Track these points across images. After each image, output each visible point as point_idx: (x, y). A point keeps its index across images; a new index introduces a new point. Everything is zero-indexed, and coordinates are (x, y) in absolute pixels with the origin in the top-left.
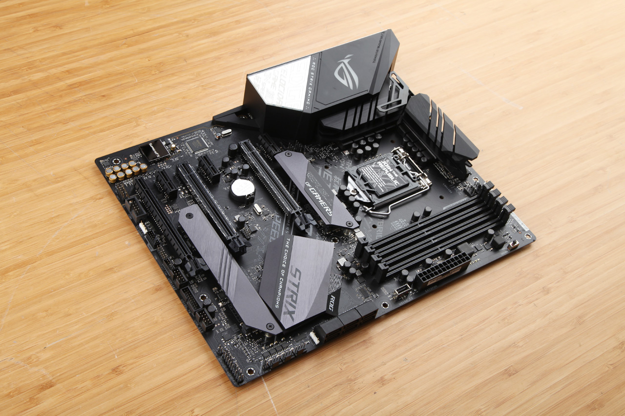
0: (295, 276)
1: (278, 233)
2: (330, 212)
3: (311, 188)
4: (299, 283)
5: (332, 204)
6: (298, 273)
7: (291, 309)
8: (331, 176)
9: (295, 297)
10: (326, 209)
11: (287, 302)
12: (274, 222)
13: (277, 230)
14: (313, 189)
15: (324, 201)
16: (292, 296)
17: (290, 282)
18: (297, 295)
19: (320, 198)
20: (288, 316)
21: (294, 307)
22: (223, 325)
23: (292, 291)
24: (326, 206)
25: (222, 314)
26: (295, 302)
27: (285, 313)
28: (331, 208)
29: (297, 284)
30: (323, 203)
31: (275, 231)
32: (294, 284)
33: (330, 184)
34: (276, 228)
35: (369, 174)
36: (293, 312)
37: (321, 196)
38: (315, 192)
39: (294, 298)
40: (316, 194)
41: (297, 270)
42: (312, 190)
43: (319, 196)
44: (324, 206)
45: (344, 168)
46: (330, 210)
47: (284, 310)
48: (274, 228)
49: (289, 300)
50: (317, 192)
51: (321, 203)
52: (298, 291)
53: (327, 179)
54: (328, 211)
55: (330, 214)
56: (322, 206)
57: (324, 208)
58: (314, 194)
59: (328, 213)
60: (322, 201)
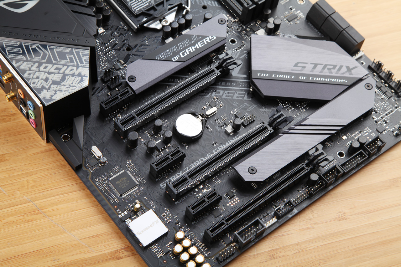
0: (304, 67)
1: (238, 92)
2: (211, 38)
3: (180, 55)
4: (311, 64)
5: (198, 36)
6: (299, 65)
7: (344, 69)
9: (328, 67)
10: (207, 42)
11: (337, 73)
12: (224, 97)
13: (234, 94)
14: (181, 54)
15: (196, 42)
16: (329, 69)
17: (312, 71)
18: (326, 66)
19: (193, 47)
20: (353, 71)
21: (341, 67)
22: (367, 134)
23: (324, 68)
24: (203, 41)
25: (355, 136)
26: (335, 67)
27: (351, 74)
28: (204, 37)
29: (313, 65)
31: (236, 95)
32: (314, 68)
34: (232, 95)
35: (143, 4)
36: (348, 67)
37: (190, 46)
38: (186, 52)
39: (332, 67)
41: (296, 65)
42: (183, 54)
43: (190, 48)
44: (204, 43)
46: (208, 38)
47: (347, 75)
48: (232, 97)
49: (334, 71)
50: (185, 49)
51: (200, 46)
52: (322, 64)
54: (210, 40)
55: (214, 38)
56: (204, 45)
57: (206, 43)
58: (188, 53)
59: (212, 40)
60: (197, 45)
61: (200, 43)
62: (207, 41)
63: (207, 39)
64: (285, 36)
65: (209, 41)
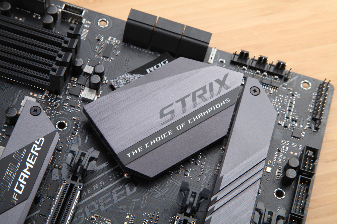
0: (173, 112)
1: (114, 191)
2: (38, 143)
3: (16, 193)
4: (177, 102)
5: (21, 151)
6: (165, 112)
7: (216, 86)
9: (197, 94)
10: (37, 151)
11: (212, 96)
12: (102, 208)
13: (112, 197)
14: (15, 189)
15: (25, 161)
16: (200, 96)
17: (184, 111)
18: (194, 94)
19: (25, 171)
20: (227, 82)
21: (211, 85)
22: (287, 148)
23: (194, 99)
24: (32, 154)
25: (277, 160)
26: (204, 89)
27: (228, 88)
28: (29, 147)
29: (180, 103)
30: (31, 161)
31: (115, 196)
32: (184, 105)
34: (110, 199)
36: (218, 81)
37: (21, 170)
38: (20, 183)
39: (201, 92)
40: (22, 181)
41: (162, 115)
42: (19, 188)
43: (22, 174)
44: (35, 156)
46: (34, 145)
47: (224, 92)
48: (112, 201)
49: (207, 95)
51: (33, 163)
52: (189, 95)
54: (39, 146)
55: (42, 140)
56: (36, 158)
57: (37, 154)
58: (25, 183)
59: (41, 145)
60: (28, 165)
61: (30, 159)
62: (35, 150)
63: (35, 148)
64: (118, 81)
65: (40, 149)
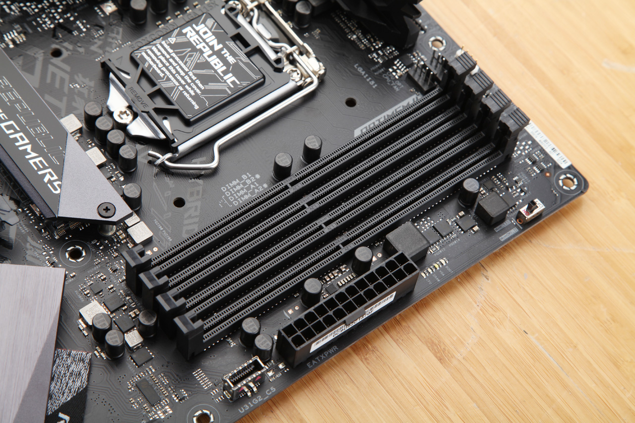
2: (56, 184)
3: (6, 121)
5: (62, 161)
8: (67, 77)
10: (45, 175)
14: (12, 122)
15: (43, 155)
19: (29, 148)
24: (45, 168)
28: (58, 170)
30: (37, 160)
33: (65, 99)
35: (160, 65)
37: (32, 141)
38: (16, 132)
40: (17, 136)
42: (9, 127)
43: (27, 141)
44: (40, 169)
45: (101, 51)
46: (55, 177)
50: (23, 130)
51: (31, 162)
53: (57, 85)
54: (50, 182)
55: (56, 189)
56: (36, 169)
57: (40, 173)
58: (11, 137)
59: (49, 185)
60: (34, 154)
61: (40, 162)
62: (48, 174)
63: (52, 176)
65: (46, 180)
